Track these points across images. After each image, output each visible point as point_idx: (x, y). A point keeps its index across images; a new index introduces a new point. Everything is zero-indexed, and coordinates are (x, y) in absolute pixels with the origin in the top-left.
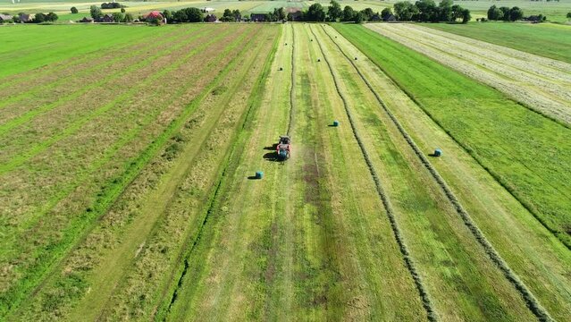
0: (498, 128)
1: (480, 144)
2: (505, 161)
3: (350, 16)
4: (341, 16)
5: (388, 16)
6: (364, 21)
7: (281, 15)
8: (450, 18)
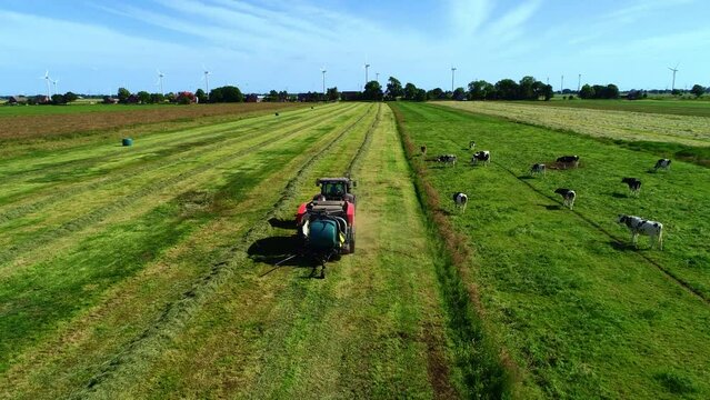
3: (413, 94)
4: (402, 94)
5: (458, 95)
6: (428, 99)
7: (332, 95)
8: (530, 95)
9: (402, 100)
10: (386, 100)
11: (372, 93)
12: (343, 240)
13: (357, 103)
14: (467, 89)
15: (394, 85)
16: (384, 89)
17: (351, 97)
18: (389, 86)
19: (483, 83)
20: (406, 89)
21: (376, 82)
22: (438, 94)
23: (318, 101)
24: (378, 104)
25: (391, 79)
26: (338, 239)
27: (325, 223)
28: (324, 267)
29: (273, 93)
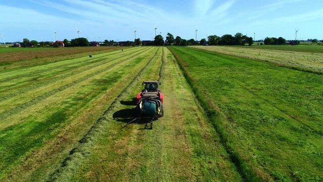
0: (270, 85)
1: (238, 103)
2: (286, 134)
3: (179, 42)
4: (174, 42)
5: (203, 42)
6: (188, 45)
7: (137, 43)
8: (241, 42)
9: (174, 45)
10: (166, 45)
11: (158, 41)
12: (159, 110)
13: (150, 47)
14: (207, 40)
15: (170, 37)
16: (165, 39)
17: (147, 43)
18: (167, 37)
19: (215, 36)
20: (176, 39)
21: (160, 36)
22: (192, 42)
23: (129, 45)
24: (161, 47)
25: (169, 34)
26: (157, 110)
27: (151, 103)
28: (152, 124)
29: (106, 41)
